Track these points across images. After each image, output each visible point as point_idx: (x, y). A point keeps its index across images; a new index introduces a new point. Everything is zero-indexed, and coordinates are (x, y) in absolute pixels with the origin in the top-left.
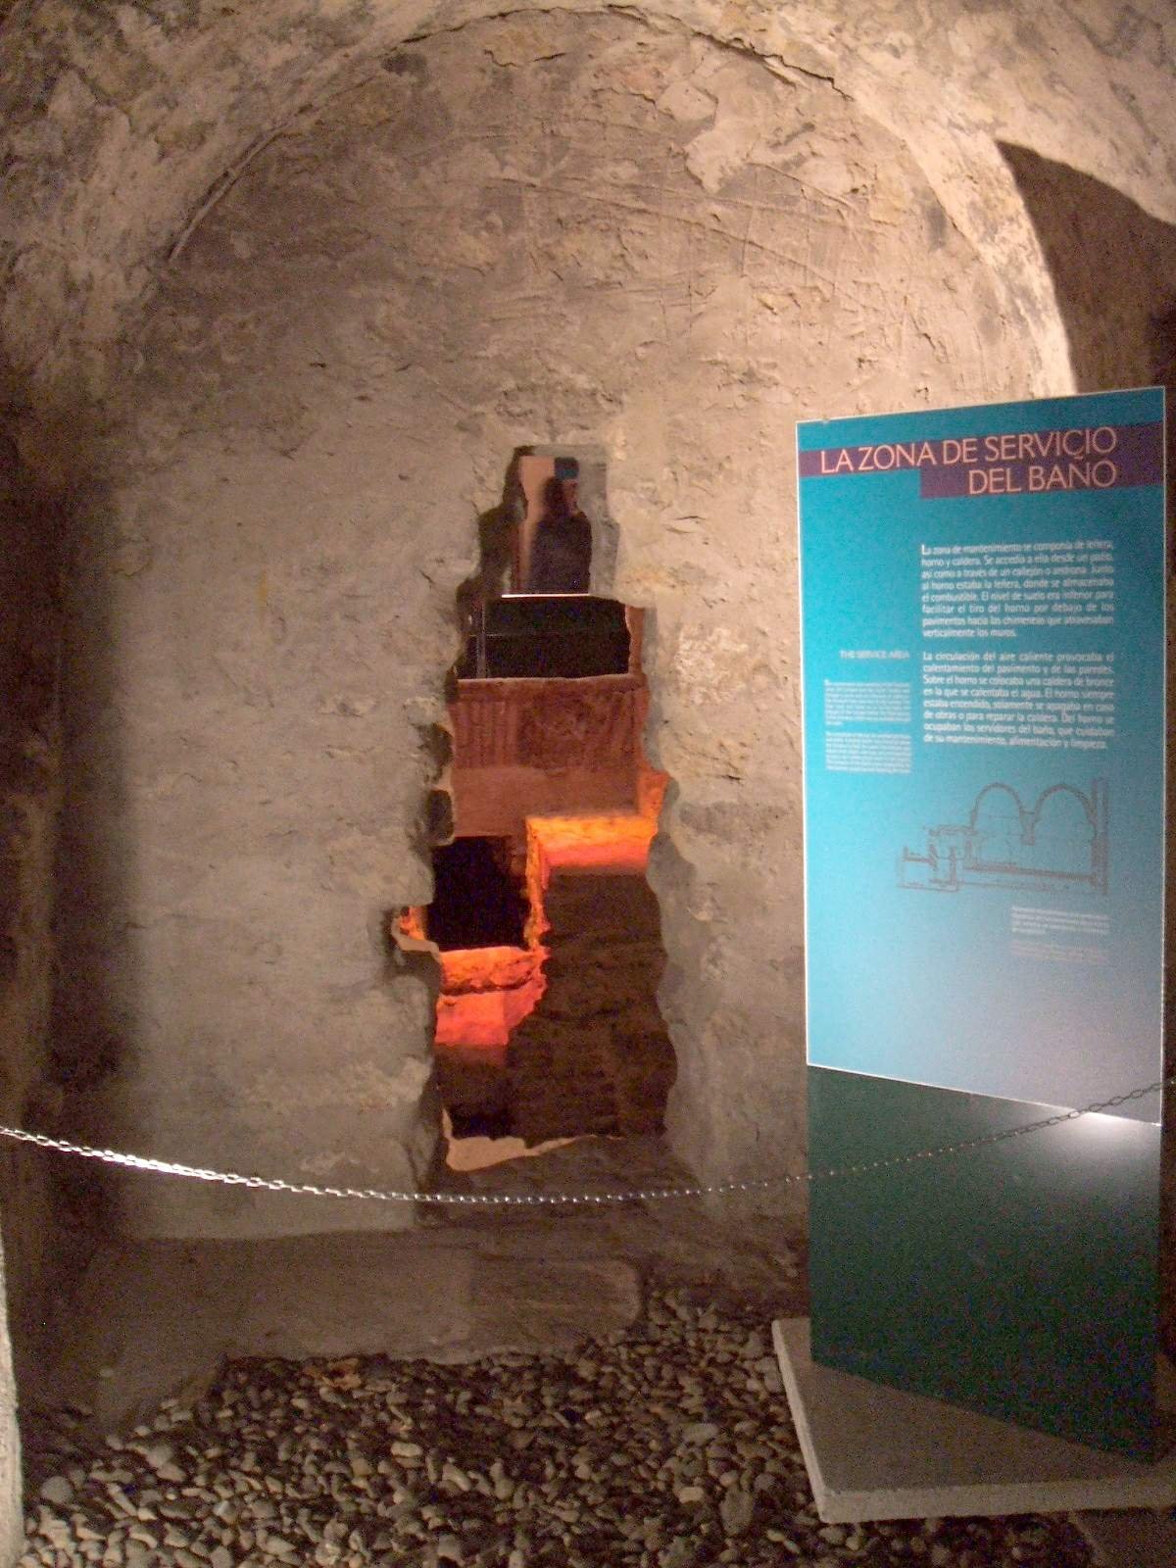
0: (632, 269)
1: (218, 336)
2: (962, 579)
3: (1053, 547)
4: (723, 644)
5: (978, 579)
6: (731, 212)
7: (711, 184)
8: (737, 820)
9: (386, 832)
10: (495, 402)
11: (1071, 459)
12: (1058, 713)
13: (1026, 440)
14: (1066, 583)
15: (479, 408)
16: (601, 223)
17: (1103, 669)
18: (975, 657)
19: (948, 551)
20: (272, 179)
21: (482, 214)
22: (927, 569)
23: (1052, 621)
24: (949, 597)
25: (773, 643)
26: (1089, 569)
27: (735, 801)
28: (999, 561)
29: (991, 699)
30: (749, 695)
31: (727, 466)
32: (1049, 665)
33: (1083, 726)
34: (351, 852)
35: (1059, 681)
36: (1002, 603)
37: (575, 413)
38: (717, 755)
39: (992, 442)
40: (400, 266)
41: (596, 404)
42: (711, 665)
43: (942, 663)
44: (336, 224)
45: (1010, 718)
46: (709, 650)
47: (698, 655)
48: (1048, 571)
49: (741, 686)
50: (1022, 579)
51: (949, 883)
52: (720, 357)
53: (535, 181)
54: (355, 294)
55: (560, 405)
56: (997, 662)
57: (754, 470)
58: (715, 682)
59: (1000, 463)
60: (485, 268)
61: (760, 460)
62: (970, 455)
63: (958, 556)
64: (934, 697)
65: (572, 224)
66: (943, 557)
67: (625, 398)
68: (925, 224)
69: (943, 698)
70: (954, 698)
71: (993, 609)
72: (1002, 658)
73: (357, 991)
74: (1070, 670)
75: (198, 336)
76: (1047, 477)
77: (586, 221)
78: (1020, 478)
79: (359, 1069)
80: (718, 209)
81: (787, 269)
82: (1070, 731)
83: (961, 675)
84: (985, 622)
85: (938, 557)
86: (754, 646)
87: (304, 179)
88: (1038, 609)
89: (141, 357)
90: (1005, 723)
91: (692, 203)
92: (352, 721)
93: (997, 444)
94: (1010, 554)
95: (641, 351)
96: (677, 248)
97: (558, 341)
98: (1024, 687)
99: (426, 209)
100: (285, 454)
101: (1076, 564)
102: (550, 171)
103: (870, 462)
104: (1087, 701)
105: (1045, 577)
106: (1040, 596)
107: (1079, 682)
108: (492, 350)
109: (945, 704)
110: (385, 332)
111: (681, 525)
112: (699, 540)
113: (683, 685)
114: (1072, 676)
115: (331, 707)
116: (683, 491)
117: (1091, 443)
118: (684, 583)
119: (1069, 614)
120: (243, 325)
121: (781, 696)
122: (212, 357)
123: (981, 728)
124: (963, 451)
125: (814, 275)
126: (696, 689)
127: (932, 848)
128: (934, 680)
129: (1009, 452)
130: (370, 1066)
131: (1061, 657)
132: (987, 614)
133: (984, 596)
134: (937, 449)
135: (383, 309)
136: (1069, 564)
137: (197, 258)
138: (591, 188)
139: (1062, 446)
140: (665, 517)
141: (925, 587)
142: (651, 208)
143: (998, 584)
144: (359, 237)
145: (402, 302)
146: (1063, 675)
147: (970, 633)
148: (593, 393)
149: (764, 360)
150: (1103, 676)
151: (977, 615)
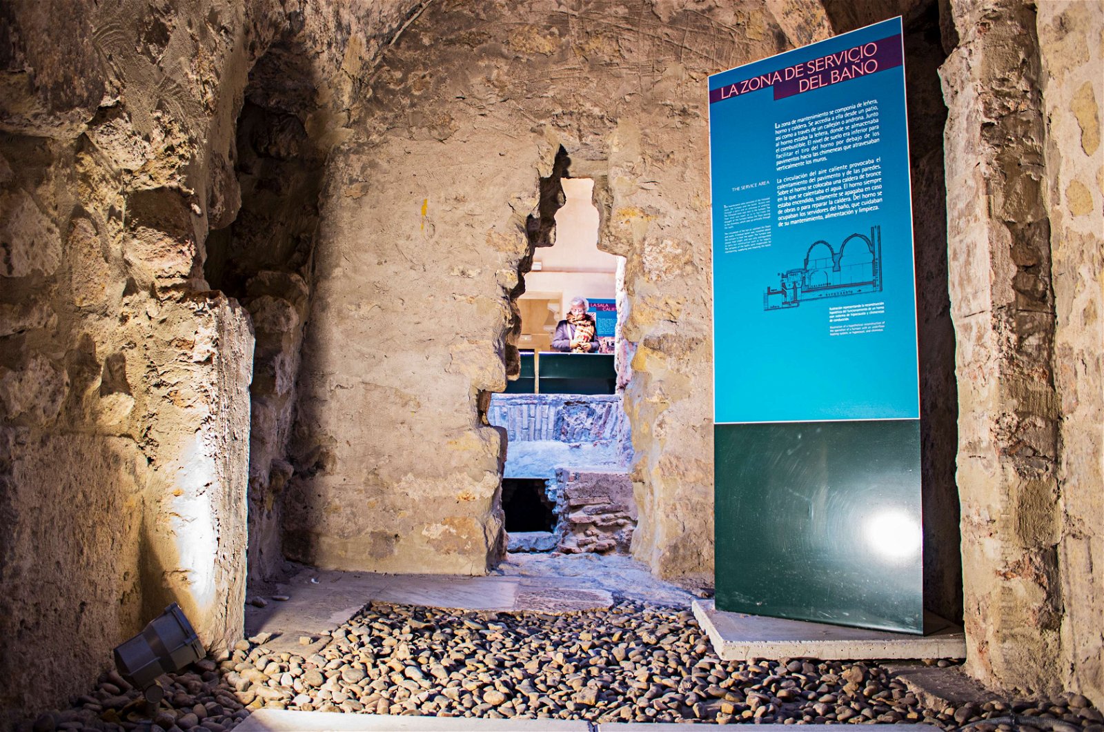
0: (624, 58)
1: (410, 82)
2: (797, 137)
3: (845, 109)
4: (668, 249)
5: (805, 135)
6: (675, 33)
7: (665, 19)
8: (675, 345)
9: (482, 342)
10: (551, 119)
11: (853, 63)
12: (851, 196)
13: (829, 59)
14: (853, 127)
15: (543, 122)
16: (609, 34)
17: (875, 167)
18: (804, 176)
19: (789, 124)
20: (443, 8)
21: (548, 28)
22: (778, 135)
23: (846, 148)
24: (790, 148)
25: (694, 249)
26: (865, 116)
27: (674, 334)
28: (816, 123)
29: (814, 197)
30: (682, 276)
31: (671, 156)
32: (845, 171)
33: (865, 200)
34: (462, 352)
35: (851, 179)
36: (819, 144)
37: (592, 127)
38: (664, 308)
39: (811, 64)
40: (505, 51)
41: (604, 123)
42: (661, 259)
43: (787, 183)
44: (474, 30)
45: (825, 204)
46: (661, 252)
47: (654, 254)
48: (843, 123)
49: (678, 272)
50: (828, 130)
51: (793, 302)
52: (668, 102)
53: (576, 13)
54: (482, 64)
55: (585, 123)
56: (817, 176)
57: (685, 159)
58: (664, 269)
59: (816, 73)
60: (549, 54)
61: (689, 154)
62: (799, 73)
63: (794, 125)
64: (784, 202)
65: (593, 34)
66: (787, 127)
67: (618, 120)
68: (775, 42)
69: (788, 201)
70: (794, 200)
71: (814, 148)
72: (820, 173)
73: (461, 430)
74: (857, 171)
75: (401, 81)
76: (840, 75)
77: (601, 34)
78: (826, 79)
79: (459, 477)
80: (669, 31)
81: (703, 60)
82: (858, 204)
83: (797, 187)
84: (810, 156)
85: (784, 128)
86: (685, 250)
87: (459, 8)
88: (838, 143)
89: (371, 90)
90: (822, 207)
91: (655, 28)
92: (467, 280)
93: (814, 65)
94: (823, 118)
95: (628, 98)
96: (647, 48)
97: (585, 90)
98: (833, 186)
99: (520, 24)
100: (441, 141)
101: (858, 115)
102: (583, 8)
103: (747, 88)
104: (867, 186)
105: (842, 126)
106: (839, 136)
107: (862, 177)
108: (550, 94)
109: (789, 204)
110: (496, 83)
111: (647, 186)
112: (656, 194)
113: (647, 270)
114: (858, 175)
115: (456, 272)
116: (648, 168)
117: (864, 52)
118: (648, 215)
119: (855, 142)
120: (424, 77)
121: (700, 278)
122: (407, 92)
123: (809, 213)
124: (796, 72)
125: (717, 64)
126: (653, 272)
127: (783, 285)
128: (784, 193)
129: (819, 67)
130: (465, 475)
131: (851, 166)
132: (811, 152)
133: (809, 143)
134: (782, 73)
135: (495, 72)
136: (854, 116)
137: (403, 45)
138: (604, 18)
139: (848, 57)
140: (638, 182)
141: (777, 145)
142: (634, 29)
143: (816, 135)
144: (485, 37)
145: (506, 68)
146: (853, 175)
147: (802, 164)
148: (602, 118)
149: (691, 104)
150: (875, 171)
151: (805, 153)
